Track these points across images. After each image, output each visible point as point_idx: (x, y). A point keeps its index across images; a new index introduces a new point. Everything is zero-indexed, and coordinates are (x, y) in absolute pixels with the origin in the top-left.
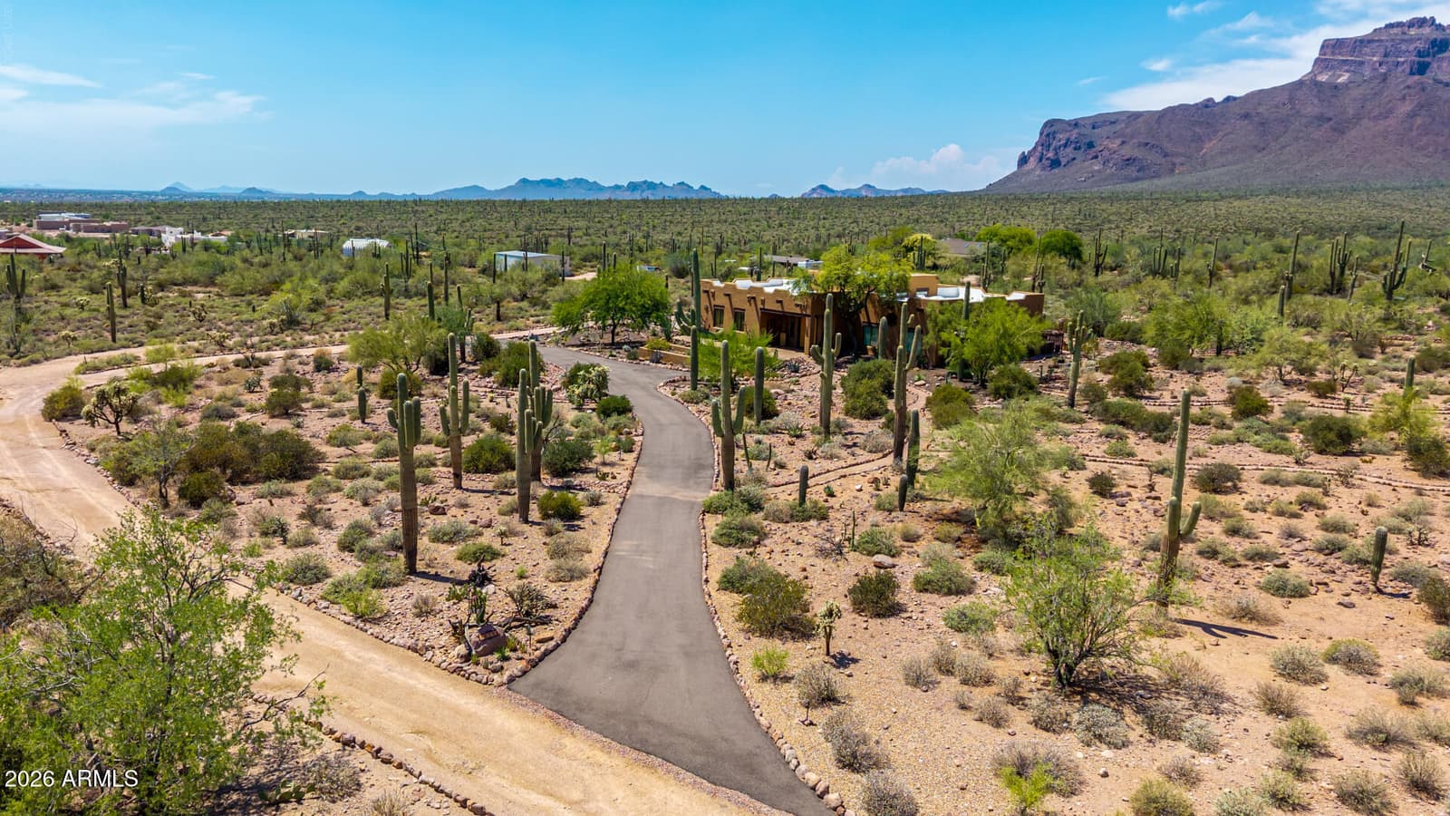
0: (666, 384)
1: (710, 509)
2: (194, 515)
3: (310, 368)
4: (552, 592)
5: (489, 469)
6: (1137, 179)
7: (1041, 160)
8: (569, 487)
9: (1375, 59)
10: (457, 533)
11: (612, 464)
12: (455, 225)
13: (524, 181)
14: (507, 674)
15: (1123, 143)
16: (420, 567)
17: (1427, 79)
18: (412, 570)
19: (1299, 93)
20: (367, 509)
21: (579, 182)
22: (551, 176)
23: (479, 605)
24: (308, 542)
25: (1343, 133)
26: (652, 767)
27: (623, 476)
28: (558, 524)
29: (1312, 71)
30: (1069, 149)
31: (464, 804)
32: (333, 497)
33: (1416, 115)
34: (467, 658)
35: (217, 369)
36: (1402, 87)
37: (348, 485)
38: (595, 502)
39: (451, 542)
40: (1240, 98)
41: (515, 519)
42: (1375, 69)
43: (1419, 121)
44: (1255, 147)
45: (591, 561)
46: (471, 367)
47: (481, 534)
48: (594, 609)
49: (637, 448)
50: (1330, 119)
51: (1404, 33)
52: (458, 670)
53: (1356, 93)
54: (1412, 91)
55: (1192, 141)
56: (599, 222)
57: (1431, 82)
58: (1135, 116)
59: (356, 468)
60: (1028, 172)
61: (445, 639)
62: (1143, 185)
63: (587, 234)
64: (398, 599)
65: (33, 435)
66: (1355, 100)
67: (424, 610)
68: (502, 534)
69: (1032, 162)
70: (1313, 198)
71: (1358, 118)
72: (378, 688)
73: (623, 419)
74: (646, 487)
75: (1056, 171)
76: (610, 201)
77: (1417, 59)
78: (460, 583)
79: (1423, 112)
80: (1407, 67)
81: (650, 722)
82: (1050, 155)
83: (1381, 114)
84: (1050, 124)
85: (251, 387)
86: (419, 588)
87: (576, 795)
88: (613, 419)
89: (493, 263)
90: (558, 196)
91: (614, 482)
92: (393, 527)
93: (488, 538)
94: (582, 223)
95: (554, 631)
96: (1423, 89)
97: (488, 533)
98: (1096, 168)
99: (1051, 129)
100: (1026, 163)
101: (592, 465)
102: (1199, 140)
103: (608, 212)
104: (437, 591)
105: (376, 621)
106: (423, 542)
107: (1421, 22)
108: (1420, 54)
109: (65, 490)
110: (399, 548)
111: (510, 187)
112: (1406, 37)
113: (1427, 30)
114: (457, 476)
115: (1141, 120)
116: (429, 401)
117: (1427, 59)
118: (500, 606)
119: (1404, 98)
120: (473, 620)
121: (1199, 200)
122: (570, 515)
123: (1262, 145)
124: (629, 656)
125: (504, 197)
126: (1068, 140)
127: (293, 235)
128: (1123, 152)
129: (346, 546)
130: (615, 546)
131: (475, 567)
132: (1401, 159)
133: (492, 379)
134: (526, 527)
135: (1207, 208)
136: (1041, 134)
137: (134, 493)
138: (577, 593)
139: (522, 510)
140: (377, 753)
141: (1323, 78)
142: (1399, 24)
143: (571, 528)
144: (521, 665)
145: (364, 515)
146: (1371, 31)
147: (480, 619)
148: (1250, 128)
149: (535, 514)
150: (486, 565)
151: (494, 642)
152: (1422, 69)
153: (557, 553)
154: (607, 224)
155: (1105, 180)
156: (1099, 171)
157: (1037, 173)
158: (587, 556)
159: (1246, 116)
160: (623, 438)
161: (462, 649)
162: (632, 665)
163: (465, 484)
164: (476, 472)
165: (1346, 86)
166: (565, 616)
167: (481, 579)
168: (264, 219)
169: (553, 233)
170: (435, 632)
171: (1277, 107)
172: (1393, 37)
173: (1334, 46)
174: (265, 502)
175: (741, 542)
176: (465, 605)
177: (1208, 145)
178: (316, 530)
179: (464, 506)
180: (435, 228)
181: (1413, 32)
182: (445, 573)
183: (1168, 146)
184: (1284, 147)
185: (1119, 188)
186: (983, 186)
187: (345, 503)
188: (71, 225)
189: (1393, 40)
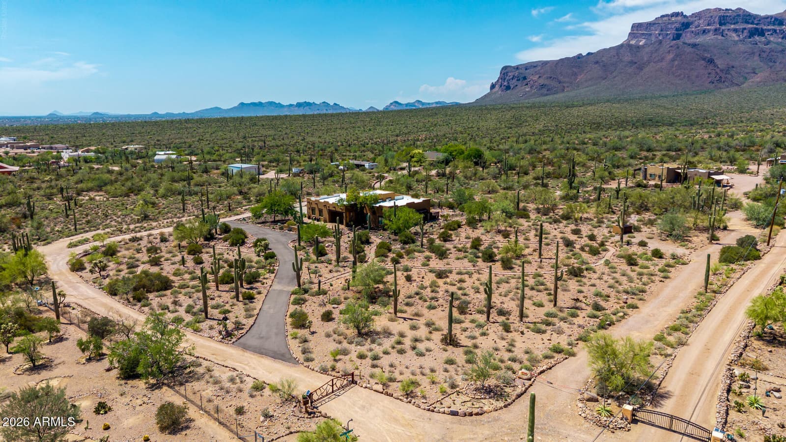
0: (291, 242)
1: (293, 293)
2: (139, 304)
3: (158, 240)
4: (244, 321)
5: (227, 283)
6: (547, 95)
7: (501, 86)
8: (251, 288)
9: (657, 32)
10: (218, 306)
11: (267, 279)
12: (208, 135)
13: (242, 104)
14: (232, 342)
15: (540, 77)
16: (209, 316)
17: (679, 42)
18: (207, 317)
19: (621, 51)
20: (191, 299)
21: (271, 103)
22: (256, 101)
23: (225, 326)
24: (176, 311)
25: (642, 70)
26: (263, 357)
27: (269, 282)
28: (247, 301)
29: (628, 39)
30: (514, 81)
31: (223, 366)
32: (180, 295)
33: (675, 60)
34: (223, 338)
35: (123, 243)
36: (668, 46)
37: (183, 291)
38: (259, 293)
39: (217, 309)
40: (594, 53)
41: (235, 300)
42: (657, 37)
43: (676, 63)
44: (601, 77)
45: (256, 312)
46: (220, 237)
47: (225, 306)
48: (255, 325)
49: (275, 272)
50: (636, 63)
51: (669, 20)
52: (221, 341)
53: (647, 50)
54: (673, 48)
55: (572, 75)
56: (280, 131)
57: (682, 44)
58: (545, 63)
59: (185, 285)
60: (495, 93)
61: (217, 335)
62: (550, 98)
63: (274, 139)
64: (205, 325)
65: (70, 278)
66: (647, 53)
67: (211, 328)
68: (231, 306)
69: (497, 87)
70: (626, 104)
71: (649, 62)
72: (203, 346)
73: (272, 260)
74: (277, 287)
75: (508, 91)
76: (286, 116)
77: (676, 32)
78: (220, 320)
79: (678, 59)
80: (671, 36)
81: (264, 349)
82: (506, 83)
83: (659, 60)
84: (505, 68)
85: (138, 251)
86: (209, 323)
87: (246, 363)
88: (269, 261)
89: (227, 170)
90: (260, 113)
91: (266, 285)
92: (200, 305)
93: (227, 307)
94: (272, 132)
95: (244, 331)
96: (678, 48)
97: (227, 305)
98: (527, 90)
99: (505, 71)
100: (494, 88)
101: (260, 279)
102: (575, 74)
103: (285, 125)
104: (214, 323)
105: (199, 332)
106: (209, 309)
107: (676, 14)
108: (677, 30)
109: (94, 298)
110: (202, 312)
111: (235, 108)
112: (670, 22)
113: (679, 18)
114: (217, 287)
115: (548, 64)
116: (205, 255)
117: (680, 32)
118: (230, 326)
119: (669, 52)
120: (224, 329)
121: (573, 106)
122: (250, 298)
123: (605, 77)
124: (262, 336)
125: (232, 115)
126: (514, 76)
127: (127, 149)
128: (540, 82)
129: (187, 312)
130: (263, 307)
131: (224, 316)
132: (669, 82)
133: (228, 243)
134: (238, 302)
135: (575, 111)
136: (501, 73)
137: (117, 298)
138: (251, 321)
139: (237, 297)
140: (204, 359)
141: (633, 42)
142: (667, 15)
143: (252, 302)
144: (236, 339)
145: (190, 301)
146: (654, 19)
147: (226, 329)
148: (599, 68)
149: (241, 298)
150: (227, 315)
151: (229, 334)
152: (678, 37)
153: (247, 310)
154: (284, 132)
155: (531, 96)
156: (528, 91)
157: (500, 93)
158: (255, 311)
159: (597, 63)
160: (271, 268)
161: (221, 337)
162: (262, 338)
163: (220, 288)
164: (224, 284)
165: (643, 46)
166: (247, 327)
167: (226, 319)
168: (108, 136)
169: (257, 139)
170: (215, 333)
171: (611, 58)
172: (664, 22)
173: (637, 26)
174: (159, 299)
175: (299, 304)
176: (221, 326)
177: (579, 77)
178: (177, 307)
179: (220, 297)
180: (197, 138)
181: (673, 19)
182: (216, 318)
183: (561, 78)
184: (615, 77)
185: (538, 100)
186: (474, 100)
187: (183, 298)
188: (9, 145)
189: (664, 23)
